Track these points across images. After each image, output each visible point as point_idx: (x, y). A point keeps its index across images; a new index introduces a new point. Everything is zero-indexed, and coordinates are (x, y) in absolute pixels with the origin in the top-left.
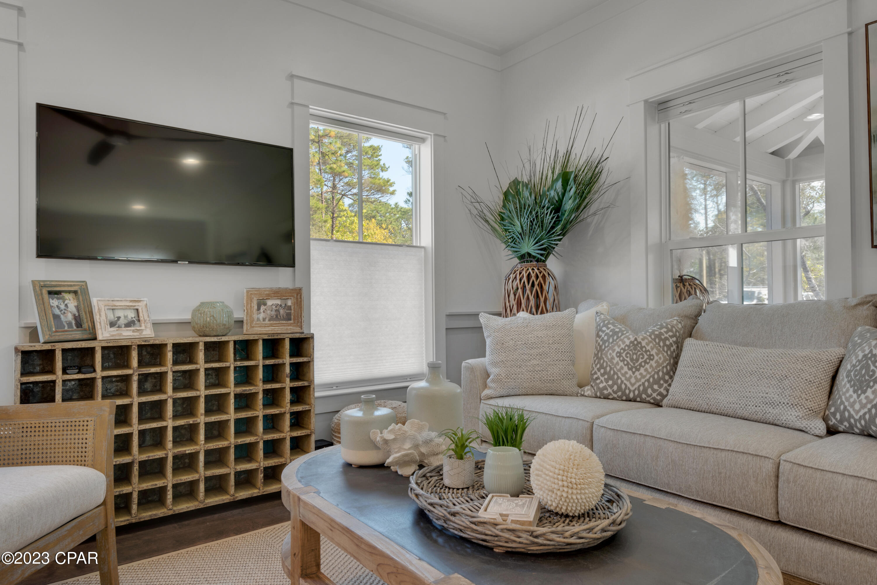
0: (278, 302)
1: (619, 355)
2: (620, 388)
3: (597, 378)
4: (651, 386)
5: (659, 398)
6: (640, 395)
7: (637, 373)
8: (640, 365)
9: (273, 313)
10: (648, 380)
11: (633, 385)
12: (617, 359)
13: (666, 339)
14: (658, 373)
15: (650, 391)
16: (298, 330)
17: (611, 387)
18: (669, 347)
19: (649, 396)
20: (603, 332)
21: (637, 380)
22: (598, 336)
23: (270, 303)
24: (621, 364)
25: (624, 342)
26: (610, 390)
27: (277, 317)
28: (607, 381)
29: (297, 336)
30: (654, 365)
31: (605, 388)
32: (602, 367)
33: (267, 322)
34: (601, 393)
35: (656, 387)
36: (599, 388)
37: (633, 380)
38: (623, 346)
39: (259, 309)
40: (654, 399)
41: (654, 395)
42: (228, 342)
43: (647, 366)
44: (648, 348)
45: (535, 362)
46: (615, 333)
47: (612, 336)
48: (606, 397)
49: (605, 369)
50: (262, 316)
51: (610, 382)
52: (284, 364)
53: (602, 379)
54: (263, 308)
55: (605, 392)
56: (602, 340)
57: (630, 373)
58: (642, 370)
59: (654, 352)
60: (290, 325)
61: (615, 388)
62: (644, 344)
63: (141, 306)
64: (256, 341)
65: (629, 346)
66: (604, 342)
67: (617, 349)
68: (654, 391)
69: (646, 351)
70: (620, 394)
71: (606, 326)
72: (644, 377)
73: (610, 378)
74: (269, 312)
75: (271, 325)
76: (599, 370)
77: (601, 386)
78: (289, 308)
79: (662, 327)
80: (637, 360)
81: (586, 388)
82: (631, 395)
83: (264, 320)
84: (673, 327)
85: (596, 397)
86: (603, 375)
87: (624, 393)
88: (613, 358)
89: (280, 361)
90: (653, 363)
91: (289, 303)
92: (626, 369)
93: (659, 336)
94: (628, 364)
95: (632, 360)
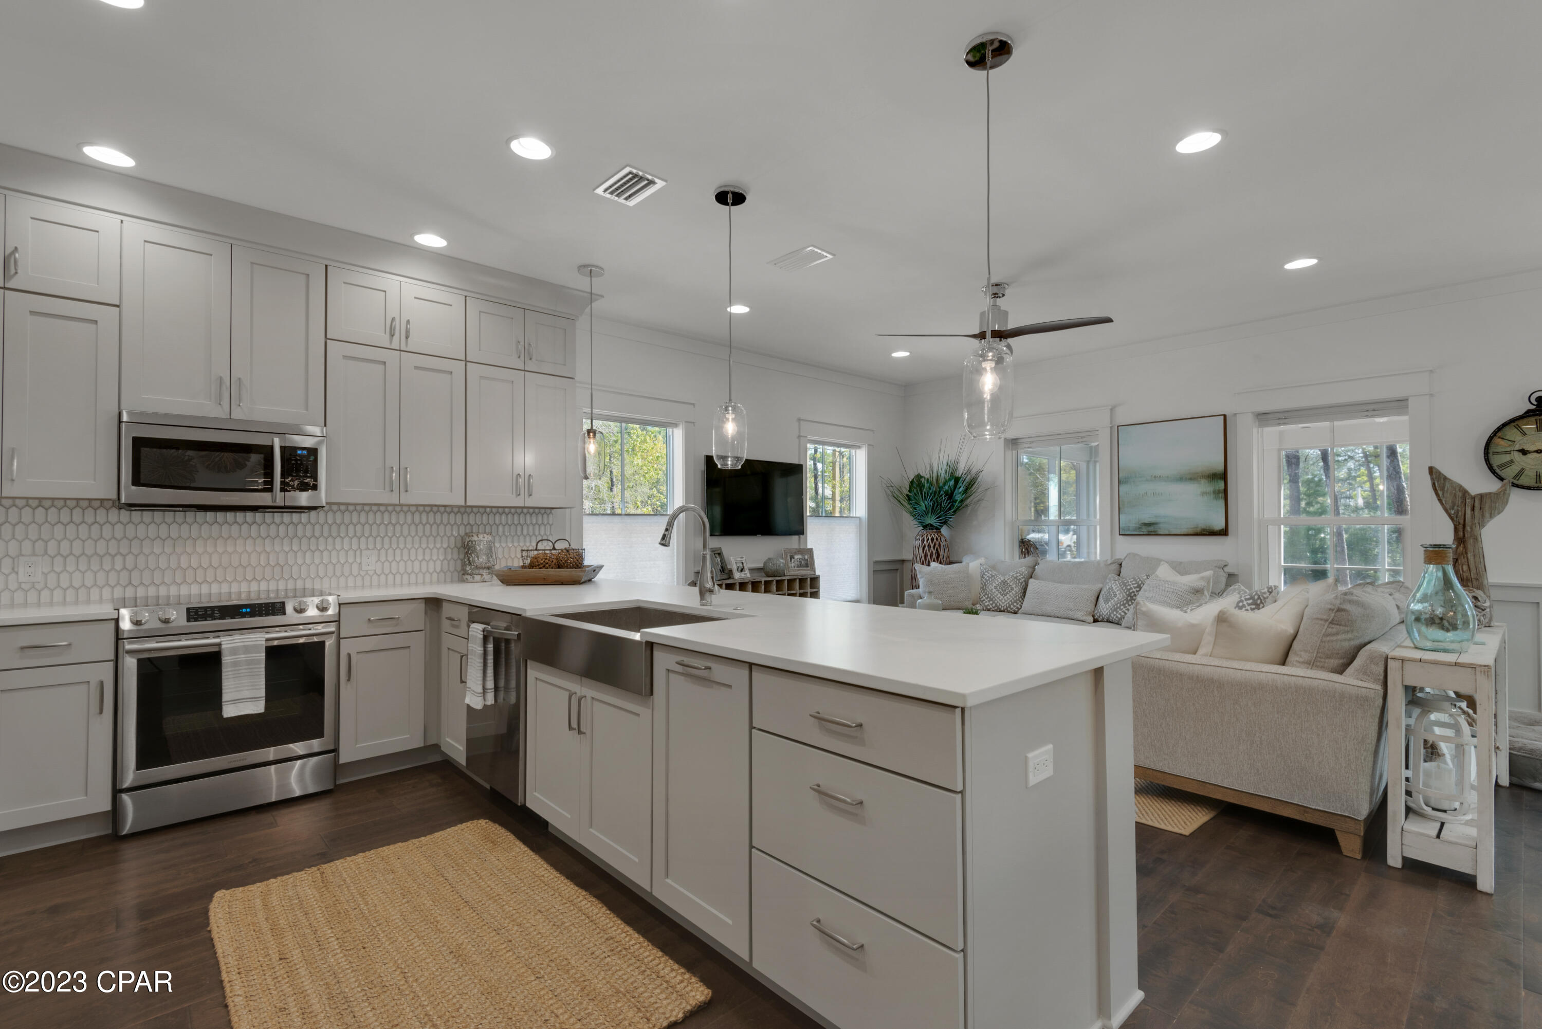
0: (800, 557)
1: (996, 588)
2: (996, 605)
3: (984, 600)
4: (1012, 604)
5: (1017, 610)
6: (1007, 609)
7: (1005, 597)
8: (1007, 593)
9: (799, 563)
10: (1011, 601)
11: (1003, 603)
12: (994, 590)
13: (1020, 579)
14: (1016, 597)
15: (1012, 606)
16: (813, 573)
17: (992, 604)
18: (1021, 583)
19: (1011, 609)
20: (986, 575)
21: (1006, 601)
22: (982, 577)
23: (796, 557)
24: (997, 592)
25: (998, 581)
26: (991, 606)
27: (800, 566)
28: (989, 601)
29: (813, 576)
30: (1014, 593)
31: (988, 605)
32: (986, 594)
33: (796, 568)
34: (986, 608)
35: (1015, 604)
36: (985, 605)
37: (1003, 601)
38: (997, 583)
39: (791, 561)
40: (1014, 610)
41: (1014, 608)
42: (784, 580)
43: (1011, 594)
44: (1011, 584)
45: (950, 591)
46: (993, 576)
47: (992, 577)
48: (989, 610)
49: (988, 595)
50: (793, 565)
51: (991, 602)
52: (807, 592)
53: (987, 600)
54: (793, 560)
55: (989, 607)
56: (986, 579)
57: (1002, 597)
58: (1008, 595)
59: (1014, 586)
60: (808, 570)
61: (994, 605)
62: (1008, 582)
63: (743, 560)
64: (795, 580)
65: (1001, 583)
66: (987, 581)
67: (994, 585)
68: (1014, 606)
69: (1010, 586)
70: (996, 608)
71: (987, 572)
72: (1009, 599)
73: (991, 600)
74: (796, 562)
75: (799, 570)
76: (984, 596)
77: (986, 604)
78: (807, 560)
79: (1017, 573)
80: (1005, 590)
81: (977, 606)
82: (1002, 609)
83: (794, 567)
84: (1023, 573)
85: (983, 610)
86: (986, 598)
87: (998, 608)
88: (992, 589)
89: (806, 591)
90: (1013, 592)
91: (806, 557)
92: (999, 595)
93: (1016, 578)
94: (1000, 592)
95: (1002, 590)
